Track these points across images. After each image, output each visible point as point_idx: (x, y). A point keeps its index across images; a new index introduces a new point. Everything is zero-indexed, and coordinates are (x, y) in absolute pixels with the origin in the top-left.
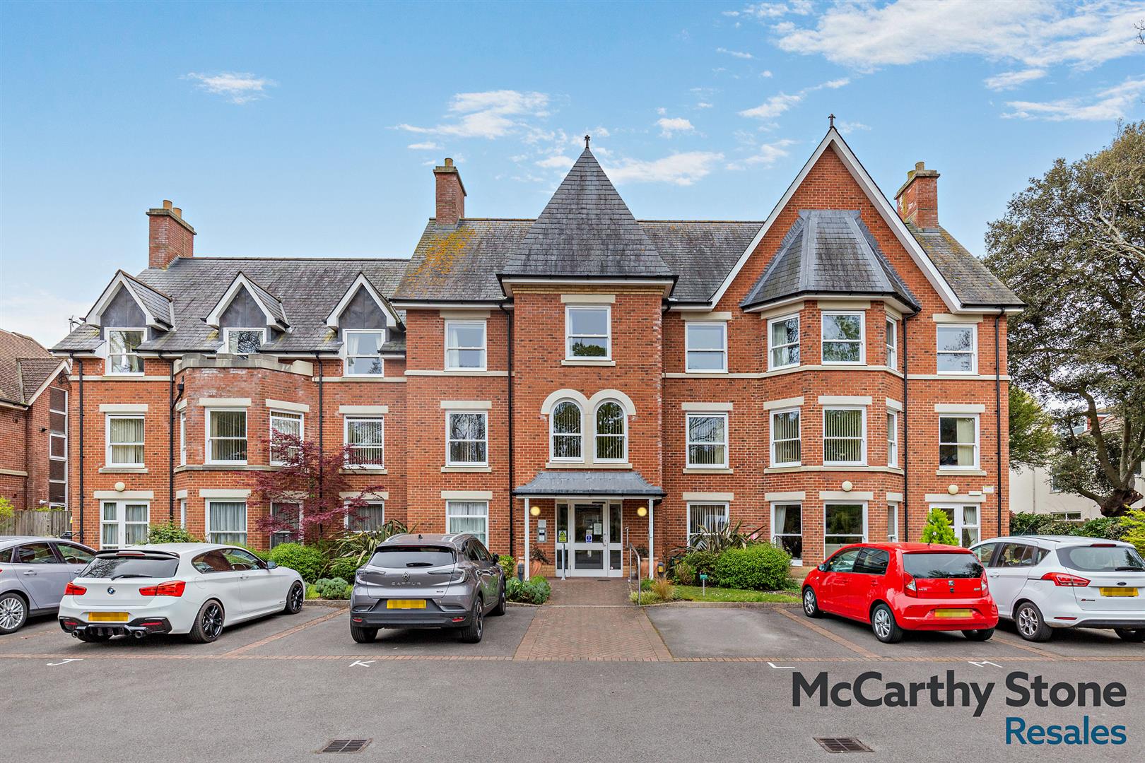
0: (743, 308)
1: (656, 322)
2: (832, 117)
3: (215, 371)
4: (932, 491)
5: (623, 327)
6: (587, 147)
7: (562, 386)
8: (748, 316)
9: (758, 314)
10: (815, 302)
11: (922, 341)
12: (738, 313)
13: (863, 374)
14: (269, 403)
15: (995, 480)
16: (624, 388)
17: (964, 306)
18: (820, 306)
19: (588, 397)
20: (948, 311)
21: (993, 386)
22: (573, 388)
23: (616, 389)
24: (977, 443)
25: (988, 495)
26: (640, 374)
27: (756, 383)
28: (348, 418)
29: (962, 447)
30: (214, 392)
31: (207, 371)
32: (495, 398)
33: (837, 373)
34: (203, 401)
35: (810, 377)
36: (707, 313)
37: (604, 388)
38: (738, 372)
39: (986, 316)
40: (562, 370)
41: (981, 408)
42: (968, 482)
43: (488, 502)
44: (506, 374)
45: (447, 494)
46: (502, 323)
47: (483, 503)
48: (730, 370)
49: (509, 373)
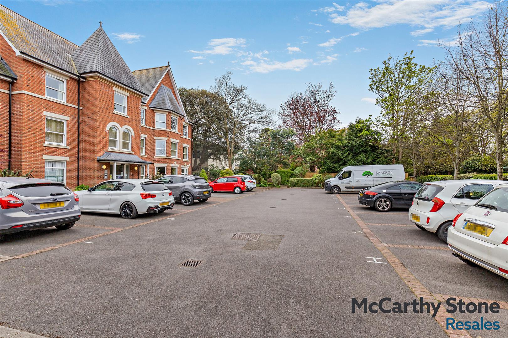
0: (150, 107)
1: (139, 107)
4: (182, 165)
7: (113, 121)
8: (151, 110)
9: (153, 110)
10: (170, 113)
12: (148, 108)
15: (191, 163)
16: (131, 126)
17: (188, 121)
19: (121, 127)
21: (190, 141)
22: (117, 122)
23: (129, 126)
26: (136, 123)
27: (152, 130)
29: (185, 154)
33: (173, 133)
35: (169, 133)
37: (125, 125)
38: (148, 126)
39: (190, 125)
40: (113, 115)
41: (189, 146)
42: (187, 162)
43: (66, 162)
44: (77, 107)
45: (45, 157)
46: (74, 85)
47: (62, 162)
48: (146, 125)
49: (79, 107)
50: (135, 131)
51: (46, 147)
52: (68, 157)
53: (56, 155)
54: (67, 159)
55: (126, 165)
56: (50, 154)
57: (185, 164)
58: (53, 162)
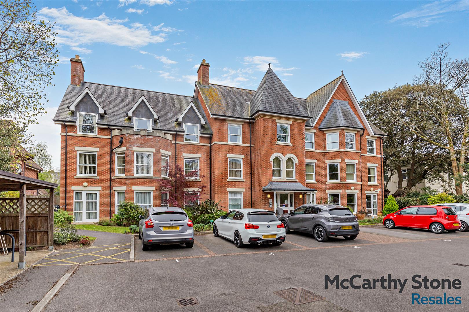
0: (320, 129)
1: (303, 132)
2: (342, 71)
3: (139, 136)
4: (367, 190)
5: (294, 132)
6: (270, 67)
7: (276, 151)
8: (321, 132)
9: (323, 131)
10: (343, 129)
11: (364, 144)
12: (318, 130)
13: (356, 153)
14: (162, 151)
15: (381, 187)
16: (295, 153)
17: (375, 134)
18: (345, 131)
19: (284, 156)
20: (369, 135)
21: (380, 159)
22: (280, 153)
23: (293, 154)
24: (376, 176)
25: (379, 191)
26: (299, 149)
27: (323, 154)
28: (185, 158)
29: (372, 176)
30: (139, 145)
31: (136, 136)
32: (246, 154)
33: (350, 153)
34: (134, 149)
35: (343, 153)
36: (309, 129)
37: (289, 153)
38: (318, 150)
39: (378, 137)
40: (276, 146)
41: (377, 165)
42: (375, 187)
43: (242, 193)
44: (249, 145)
45: (229, 190)
46: (247, 127)
47: (240, 193)
48: (316, 149)
49: (251, 145)
50: (298, 158)
51: (229, 181)
52: (244, 188)
53: (235, 187)
54: (243, 190)
55: (290, 193)
56: (232, 187)
57: (372, 189)
58: (234, 193)
